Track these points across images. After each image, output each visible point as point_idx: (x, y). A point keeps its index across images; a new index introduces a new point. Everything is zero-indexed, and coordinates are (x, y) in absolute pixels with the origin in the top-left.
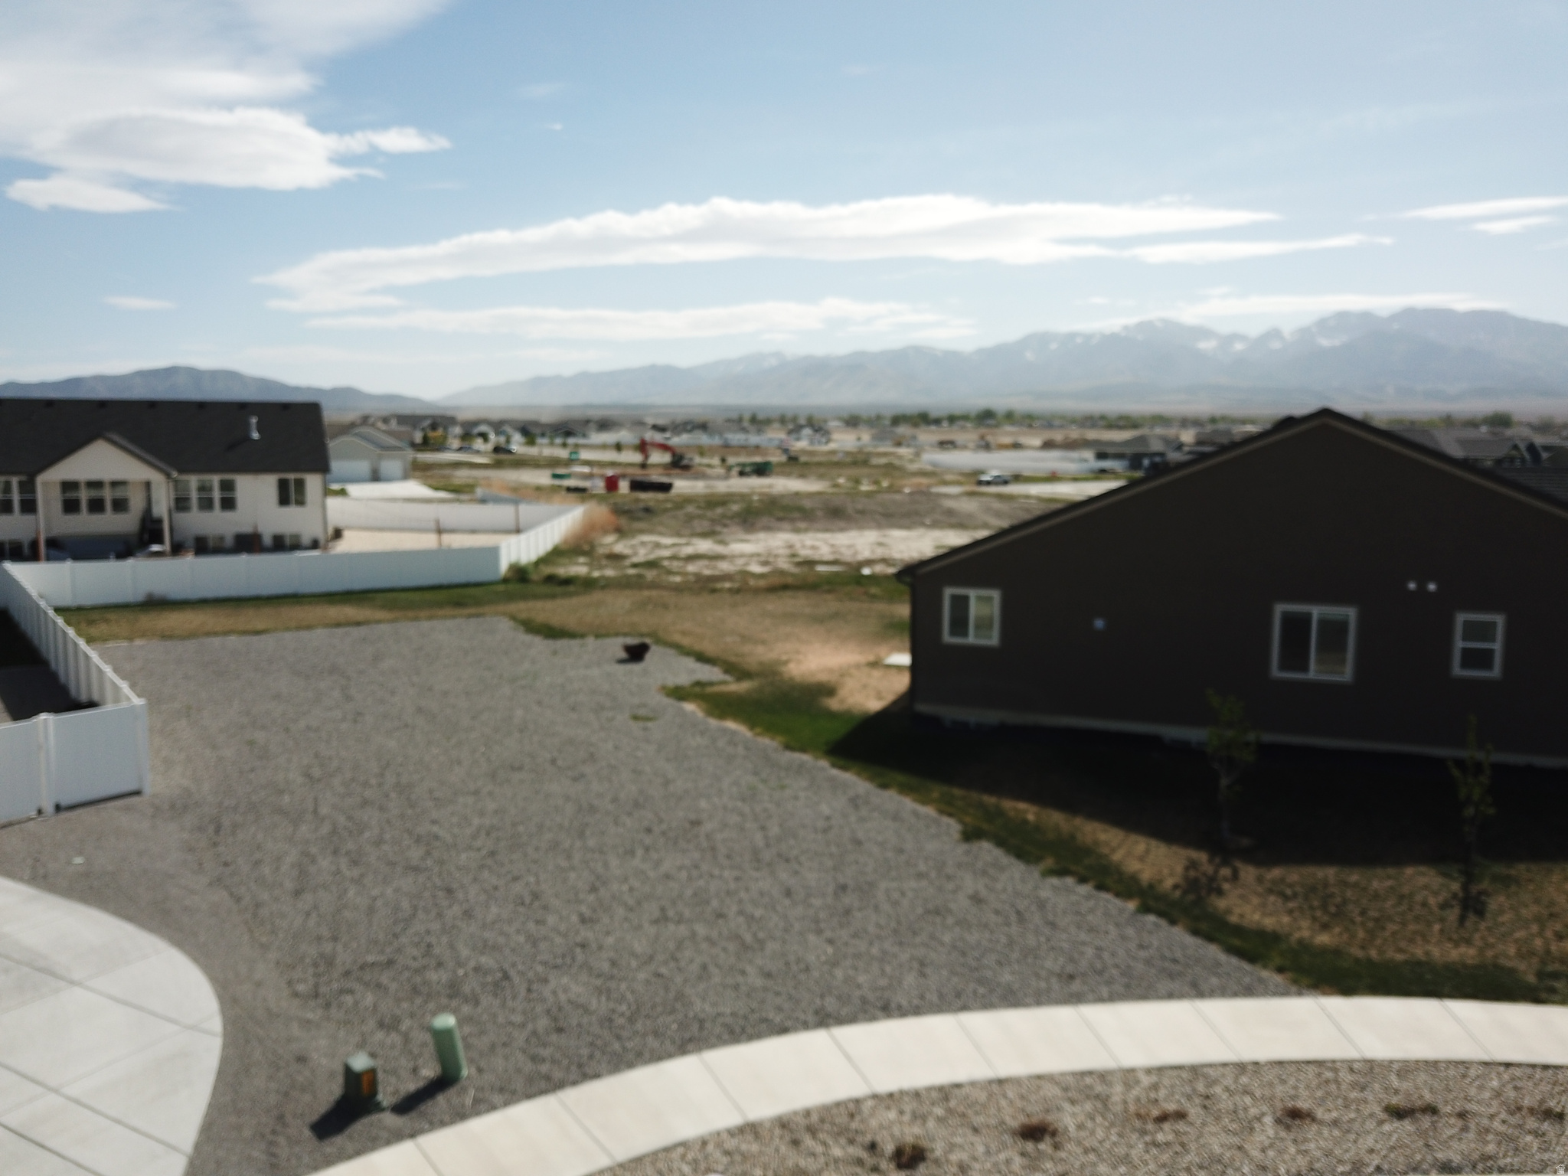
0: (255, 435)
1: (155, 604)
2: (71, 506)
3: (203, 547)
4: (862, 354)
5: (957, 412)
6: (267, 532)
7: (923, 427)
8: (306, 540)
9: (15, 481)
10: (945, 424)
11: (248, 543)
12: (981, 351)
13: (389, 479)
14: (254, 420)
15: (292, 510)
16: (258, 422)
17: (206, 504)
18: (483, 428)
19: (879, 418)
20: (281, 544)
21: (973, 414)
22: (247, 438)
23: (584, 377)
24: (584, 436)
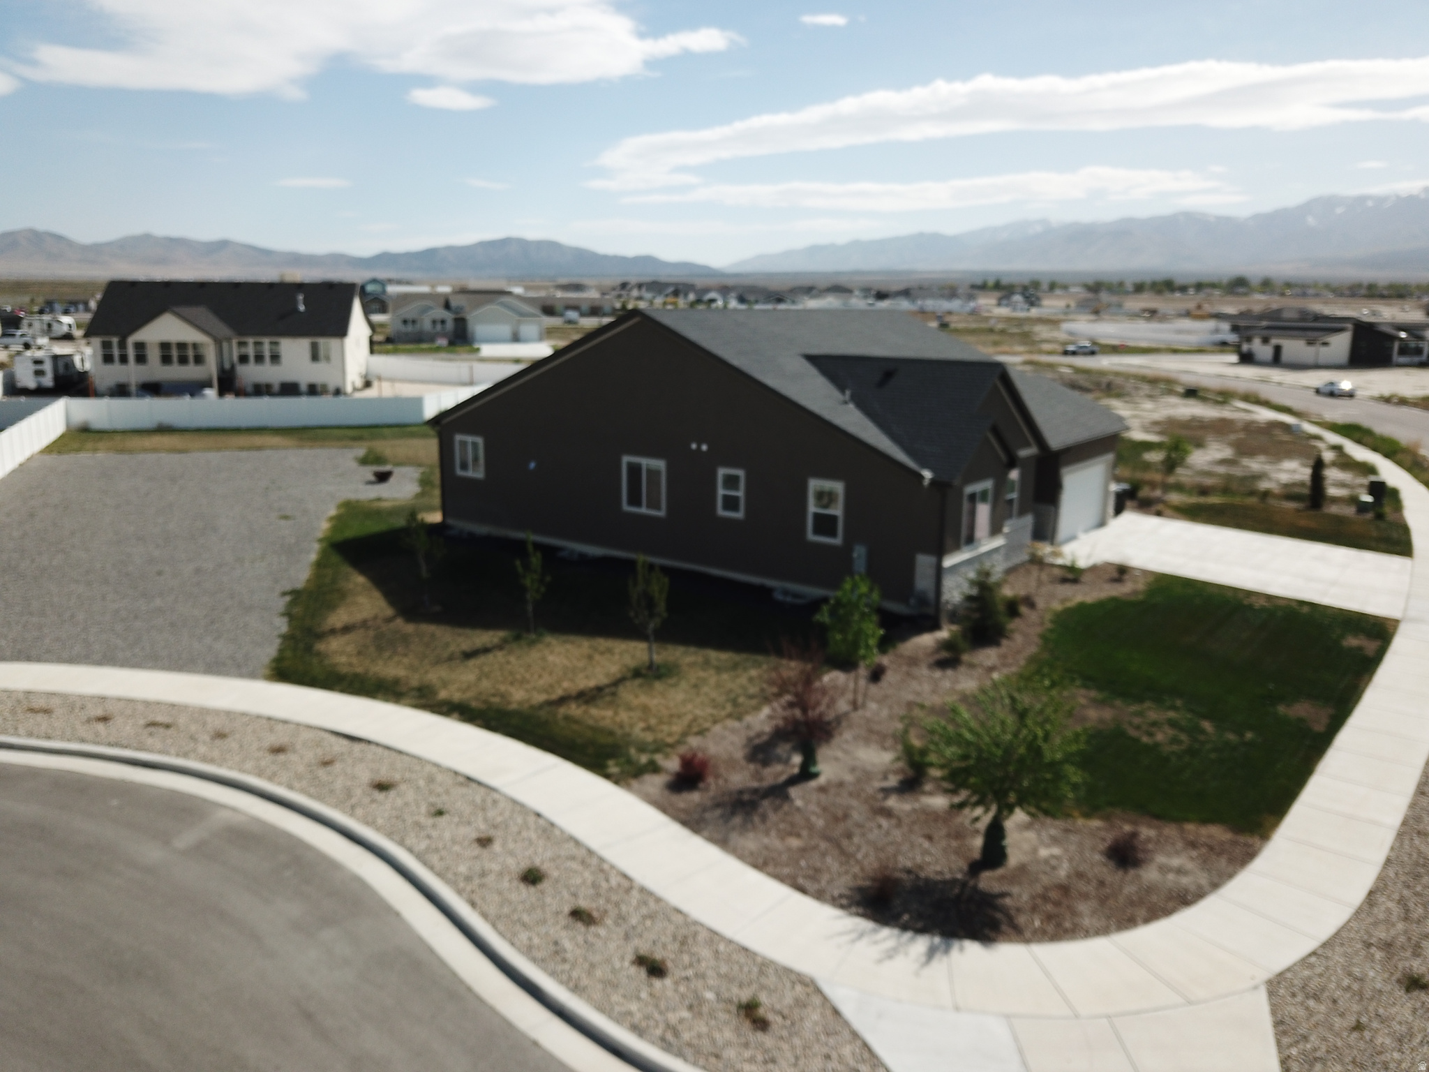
0: (302, 308)
1: (163, 429)
2: (166, 359)
3: (261, 390)
4: (1130, 221)
5: (1205, 280)
6: (304, 380)
7: (1168, 295)
8: (331, 387)
9: (115, 340)
10: (1191, 291)
11: (290, 389)
12: (1256, 217)
13: (526, 341)
14: (301, 297)
15: (321, 366)
16: (304, 298)
17: (259, 358)
18: (712, 295)
19: (1121, 284)
20: (313, 390)
21: (1225, 281)
22: (296, 310)
23: (856, 245)
24: (793, 302)
